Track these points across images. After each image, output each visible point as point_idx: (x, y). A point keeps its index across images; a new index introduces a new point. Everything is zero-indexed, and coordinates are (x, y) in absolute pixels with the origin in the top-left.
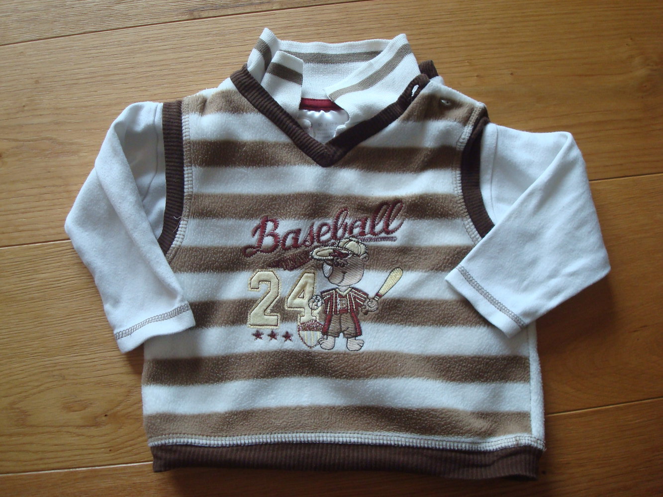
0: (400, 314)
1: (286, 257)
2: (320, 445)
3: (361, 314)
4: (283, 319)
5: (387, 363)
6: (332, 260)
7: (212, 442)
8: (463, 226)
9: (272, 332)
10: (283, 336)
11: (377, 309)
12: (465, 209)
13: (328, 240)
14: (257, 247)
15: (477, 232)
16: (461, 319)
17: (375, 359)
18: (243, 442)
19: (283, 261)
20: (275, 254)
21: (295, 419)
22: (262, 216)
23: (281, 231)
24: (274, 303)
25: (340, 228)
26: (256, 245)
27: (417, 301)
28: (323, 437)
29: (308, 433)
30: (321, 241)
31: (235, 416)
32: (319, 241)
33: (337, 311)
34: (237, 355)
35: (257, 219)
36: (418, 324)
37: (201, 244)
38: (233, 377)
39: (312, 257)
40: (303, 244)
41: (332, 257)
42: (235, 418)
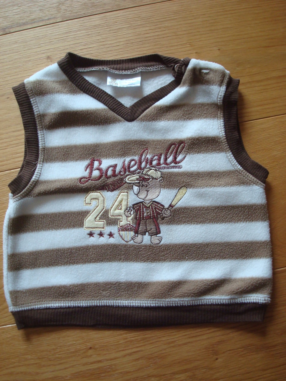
0: (187, 217)
1: (108, 183)
2: (132, 308)
3: (160, 219)
4: (108, 224)
5: (177, 252)
6: (139, 183)
7: (62, 305)
8: (226, 157)
9: (101, 232)
10: (108, 235)
11: (170, 215)
12: (228, 146)
13: (135, 171)
14: (89, 177)
15: (236, 161)
16: (228, 218)
17: (170, 249)
18: (82, 305)
19: (107, 186)
20: (101, 181)
21: (116, 291)
22: (91, 157)
23: (104, 166)
24: (101, 213)
25: (143, 161)
26: (88, 176)
27: (198, 207)
28: (133, 303)
29: (124, 300)
30: (131, 171)
31: (77, 288)
32: (129, 171)
33: (144, 217)
34: (77, 248)
35: (87, 160)
36: (200, 223)
37: (51, 178)
38: (75, 262)
39: (126, 182)
40: (119, 174)
41: (138, 181)
42: (76, 289)
